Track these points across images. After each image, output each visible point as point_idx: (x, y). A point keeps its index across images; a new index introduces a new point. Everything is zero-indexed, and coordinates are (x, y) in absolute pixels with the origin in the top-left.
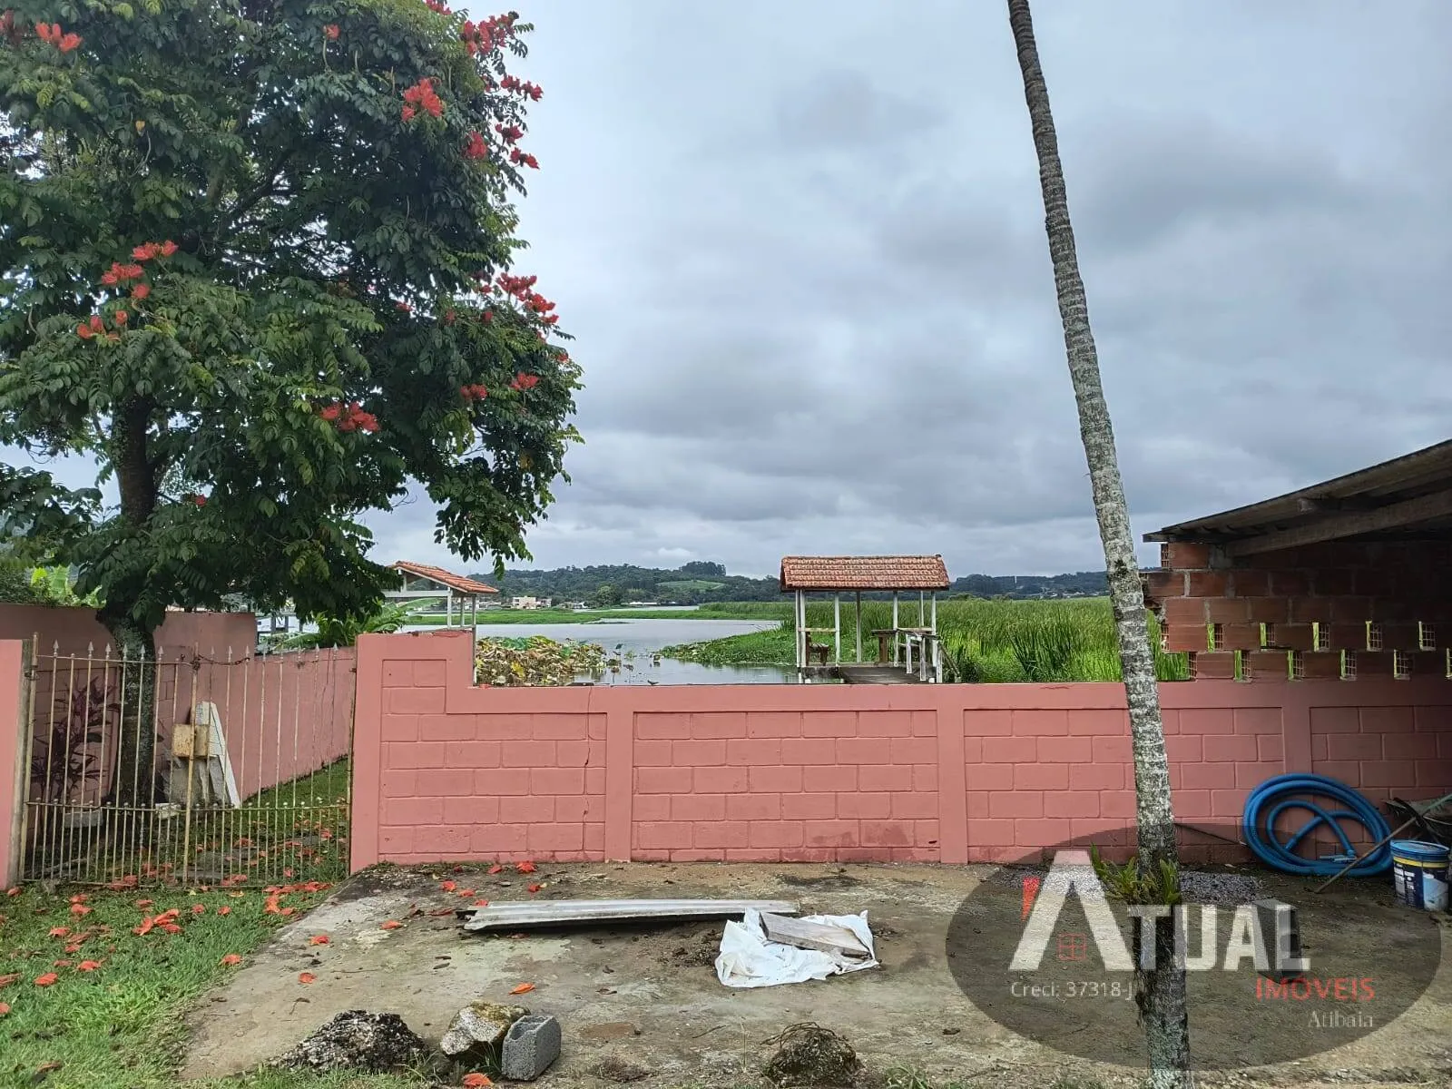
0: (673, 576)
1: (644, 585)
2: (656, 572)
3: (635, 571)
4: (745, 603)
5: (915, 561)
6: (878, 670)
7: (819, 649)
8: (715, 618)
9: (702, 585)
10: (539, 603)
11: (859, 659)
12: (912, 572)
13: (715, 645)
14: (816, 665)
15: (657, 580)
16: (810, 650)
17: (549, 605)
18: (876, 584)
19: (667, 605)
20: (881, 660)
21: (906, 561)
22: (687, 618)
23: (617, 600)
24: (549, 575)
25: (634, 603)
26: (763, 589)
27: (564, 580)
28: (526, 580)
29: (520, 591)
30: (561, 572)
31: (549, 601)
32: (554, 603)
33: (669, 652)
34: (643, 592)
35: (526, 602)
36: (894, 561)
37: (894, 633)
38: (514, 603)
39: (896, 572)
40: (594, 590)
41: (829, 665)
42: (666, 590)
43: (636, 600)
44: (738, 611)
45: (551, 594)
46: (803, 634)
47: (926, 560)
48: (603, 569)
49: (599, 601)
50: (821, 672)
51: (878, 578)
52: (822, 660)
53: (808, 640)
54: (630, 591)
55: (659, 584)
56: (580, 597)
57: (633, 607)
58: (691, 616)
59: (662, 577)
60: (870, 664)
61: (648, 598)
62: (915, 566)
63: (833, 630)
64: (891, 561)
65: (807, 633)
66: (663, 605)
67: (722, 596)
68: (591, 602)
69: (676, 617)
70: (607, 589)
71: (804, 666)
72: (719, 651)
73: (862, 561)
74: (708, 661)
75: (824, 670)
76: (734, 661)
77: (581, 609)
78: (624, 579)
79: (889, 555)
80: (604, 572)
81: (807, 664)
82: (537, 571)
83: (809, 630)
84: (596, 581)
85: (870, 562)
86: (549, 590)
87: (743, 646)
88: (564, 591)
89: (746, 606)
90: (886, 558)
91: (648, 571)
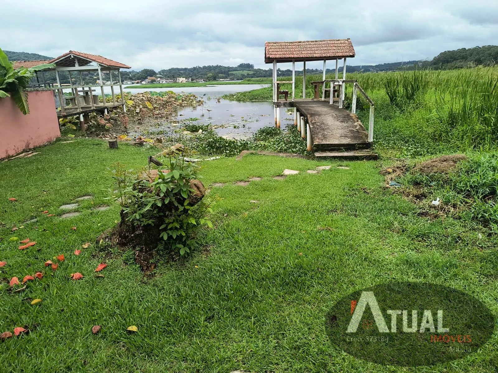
0: (235, 69)
1: (224, 73)
2: (229, 68)
3: (221, 67)
4: (260, 78)
5: (336, 42)
6: (313, 102)
7: (284, 93)
8: (249, 84)
9: (245, 72)
10: (187, 80)
11: (304, 97)
12: (335, 48)
13: (244, 94)
14: (282, 101)
15: (229, 71)
16: (279, 93)
17: (190, 81)
18: (315, 55)
19: (233, 80)
20: (315, 97)
21: (331, 42)
22: (238, 84)
23: (215, 78)
24: (190, 70)
25: (221, 80)
26: (268, 73)
27: (195, 72)
28: (182, 72)
29: (180, 76)
30: (195, 69)
31: (190, 79)
32: (192, 80)
33: (225, 97)
34: (224, 75)
35: (182, 80)
36: (325, 42)
37: (323, 82)
38: (178, 80)
39: (326, 48)
40: (207, 75)
41: (289, 100)
42: (232, 74)
43: (222, 79)
44: (257, 81)
45: (191, 77)
46: (276, 85)
47: (342, 42)
48: (209, 67)
49: (208, 79)
50: (285, 105)
51: (316, 52)
52: (285, 98)
53: (278, 88)
54: (220, 75)
55: (230, 72)
56: (201, 78)
57: (221, 81)
58: (240, 84)
59: (231, 70)
60: (310, 100)
61: (226, 78)
62: (336, 45)
63: (291, 82)
64: (323, 42)
65: (278, 84)
66: (232, 80)
67: (253, 76)
68: (205, 79)
69: (234, 84)
70: (211, 74)
71: (276, 101)
72: (245, 96)
73: (308, 43)
74: (240, 100)
75: (286, 103)
76: (250, 100)
77: (201, 81)
78: (217, 71)
79: (322, 40)
80: (210, 68)
81: (278, 100)
82: (185, 68)
83: (278, 82)
84: (207, 72)
85: (312, 43)
86: (190, 75)
87: (255, 93)
88: (195, 75)
89: (260, 79)
90: (320, 41)
91: (226, 67)
